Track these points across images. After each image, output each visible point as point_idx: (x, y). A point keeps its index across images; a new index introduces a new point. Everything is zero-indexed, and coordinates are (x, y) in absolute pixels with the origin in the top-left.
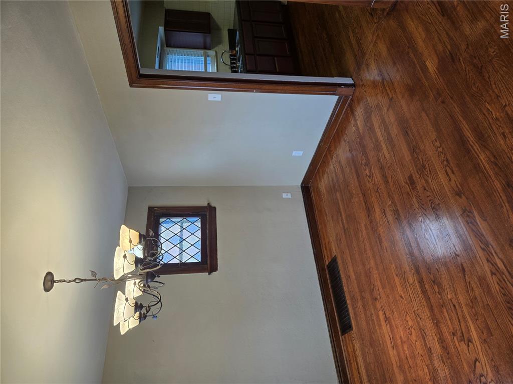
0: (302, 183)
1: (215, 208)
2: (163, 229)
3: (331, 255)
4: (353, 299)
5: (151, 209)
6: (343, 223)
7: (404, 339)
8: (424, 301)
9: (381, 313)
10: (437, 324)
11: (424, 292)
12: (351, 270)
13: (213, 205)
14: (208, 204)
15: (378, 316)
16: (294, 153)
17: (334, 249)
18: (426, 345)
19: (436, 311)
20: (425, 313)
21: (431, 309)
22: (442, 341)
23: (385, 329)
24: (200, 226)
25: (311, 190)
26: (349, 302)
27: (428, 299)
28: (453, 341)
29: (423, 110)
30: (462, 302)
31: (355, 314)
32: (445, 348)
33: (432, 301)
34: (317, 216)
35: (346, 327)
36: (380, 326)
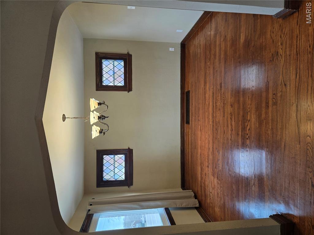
0: (181, 42)
1: (131, 55)
2: (104, 66)
3: (188, 89)
4: (192, 113)
5: (97, 54)
6: (195, 78)
7: (204, 140)
8: (212, 133)
9: (199, 126)
10: (213, 143)
11: (213, 130)
12: (194, 102)
13: (130, 53)
14: (128, 53)
15: (198, 127)
16: (177, 31)
17: (189, 87)
18: (209, 147)
19: (214, 139)
20: (211, 137)
21: (213, 137)
22: (213, 148)
23: (199, 133)
24: (123, 65)
25: (186, 46)
26: (190, 113)
27: (213, 133)
28: (216, 150)
29: (234, 57)
30: (221, 142)
31: (192, 120)
32: (213, 151)
33: (214, 135)
34: (186, 64)
35: (188, 122)
36: (198, 131)
